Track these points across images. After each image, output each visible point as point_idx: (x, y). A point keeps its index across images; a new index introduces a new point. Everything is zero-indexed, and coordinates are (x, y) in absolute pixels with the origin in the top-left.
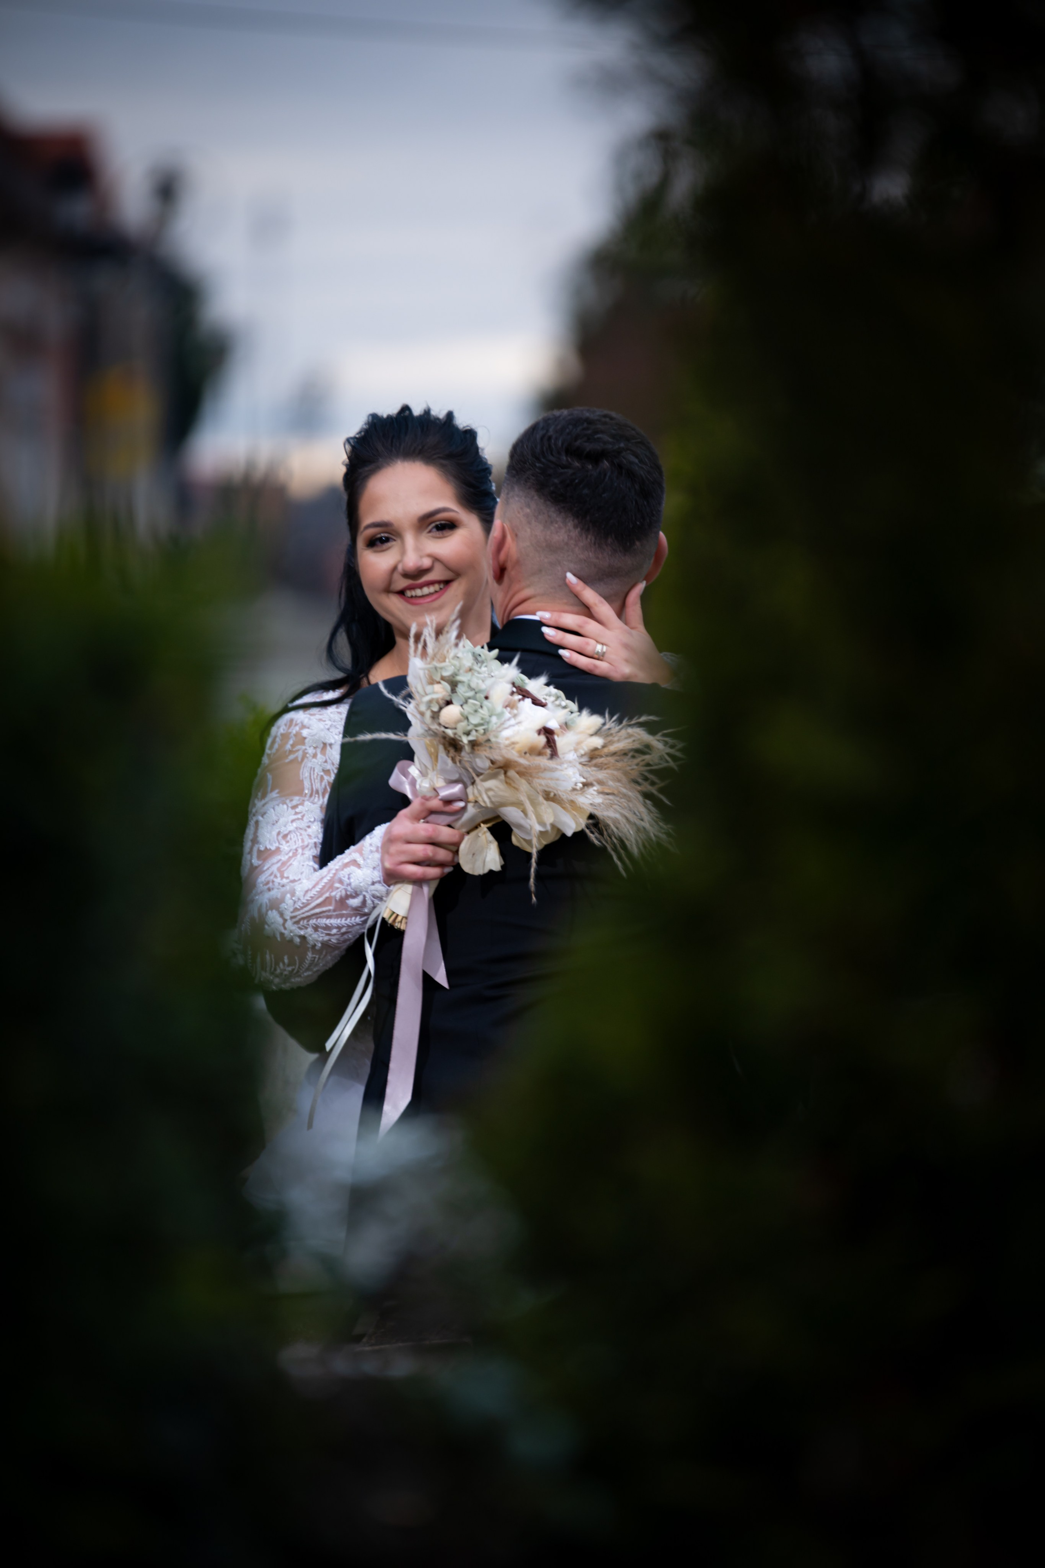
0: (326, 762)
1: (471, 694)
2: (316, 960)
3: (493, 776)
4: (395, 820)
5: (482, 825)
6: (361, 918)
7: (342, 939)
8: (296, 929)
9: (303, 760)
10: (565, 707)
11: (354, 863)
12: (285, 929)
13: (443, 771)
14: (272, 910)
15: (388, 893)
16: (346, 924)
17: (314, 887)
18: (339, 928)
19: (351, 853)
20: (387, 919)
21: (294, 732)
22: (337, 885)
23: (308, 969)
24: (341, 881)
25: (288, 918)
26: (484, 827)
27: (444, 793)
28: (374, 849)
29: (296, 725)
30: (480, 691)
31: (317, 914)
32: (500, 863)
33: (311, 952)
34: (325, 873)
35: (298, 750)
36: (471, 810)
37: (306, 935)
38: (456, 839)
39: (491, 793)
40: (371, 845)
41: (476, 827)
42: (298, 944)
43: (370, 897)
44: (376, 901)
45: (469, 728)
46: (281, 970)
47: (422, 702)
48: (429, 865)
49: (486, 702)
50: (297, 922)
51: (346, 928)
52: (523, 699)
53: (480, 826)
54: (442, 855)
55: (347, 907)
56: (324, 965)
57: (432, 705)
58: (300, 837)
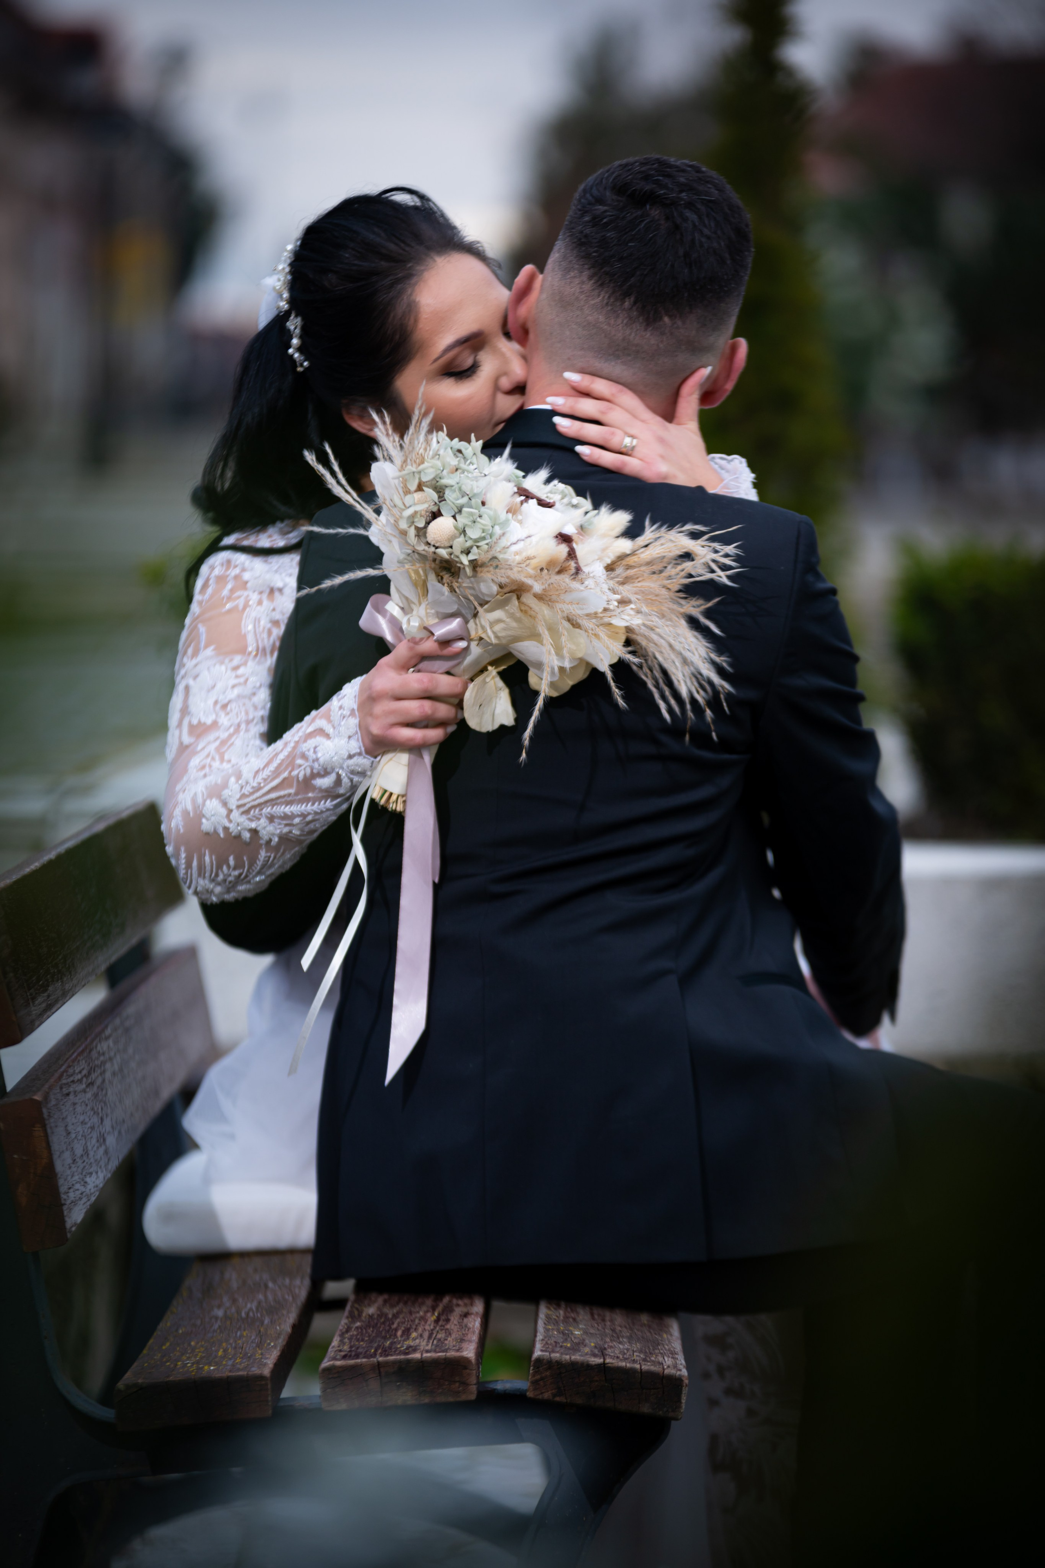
0: (274, 610)
1: (465, 500)
2: (271, 859)
3: (502, 604)
4: (373, 671)
5: (490, 668)
6: (332, 801)
7: (307, 829)
8: (244, 821)
9: (244, 608)
10: (575, 506)
11: (321, 732)
12: (230, 821)
13: (435, 603)
14: (211, 798)
15: (373, 767)
16: (312, 810)
17: (267, 765)
18: (303, 815)
19: (314, 720)
20: (377, 799)
21: (233, 574)
22: (299, 761)
23: (259, 873)
24: (304, 756)
25: (234, 807)
26: (492, 671)
27: (441, 631)
28: (346, 712)
29: (236, 566)
30: (475, 495)
31: (272, 800)
32: (513, 716)
33: (264, 850)
34: (281, 748)
35: (239, 597)
36: (476, 650)
37: (258, 829)
38: (458, 689)
39: (497, 628)
40: (341, 707)
41: (483, 670)
42: (248, 840)
43: (346, 774)
44: (356, 779)
45: (469, 544)
46: (224, 875)
47: (401, 517)
48: (426, 727)
49: (483, 509)
50: (247, 812)
51: (313, 815)
52: (526, 501)
53: (487, 670)
54: (443, 711)
55: (313, 788)
56: (280, 867)
57: (416, 520)
58: (243, 709)
